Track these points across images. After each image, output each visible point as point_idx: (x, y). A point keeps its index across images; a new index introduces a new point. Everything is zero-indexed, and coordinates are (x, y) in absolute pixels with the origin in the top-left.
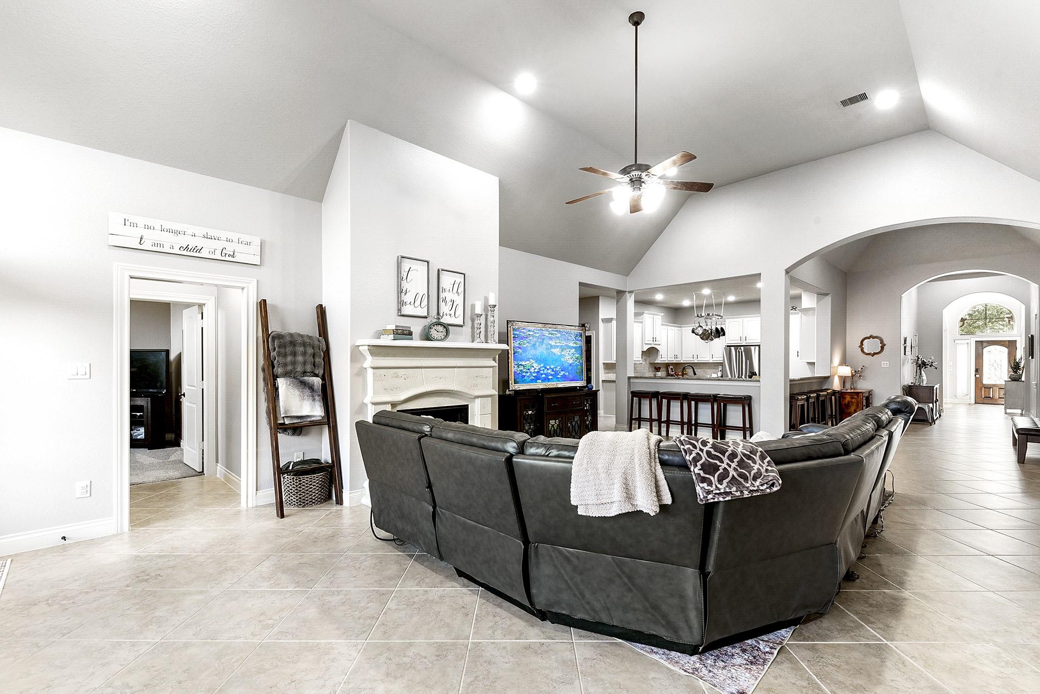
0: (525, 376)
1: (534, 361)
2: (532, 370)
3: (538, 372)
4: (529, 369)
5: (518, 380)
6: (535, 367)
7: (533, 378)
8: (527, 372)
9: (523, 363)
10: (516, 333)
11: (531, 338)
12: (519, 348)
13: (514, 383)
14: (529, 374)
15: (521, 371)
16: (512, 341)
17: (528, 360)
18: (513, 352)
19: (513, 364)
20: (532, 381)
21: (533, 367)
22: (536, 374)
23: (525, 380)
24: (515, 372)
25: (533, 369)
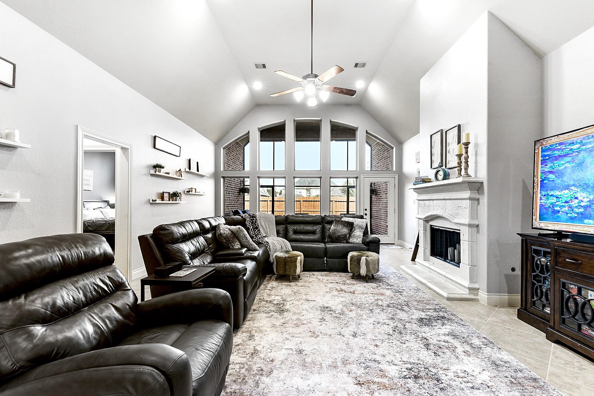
0: (558, 212)
1: (579, 190)
2: (575, 203)
3: (585, 207)
4: (566, 202)
5: (545, 216)
6: (580, 198)
7: (576, 215)
8: (564, 207)
9: (557, 193)
10: (546, 153)
11: (574, 154)
12: (551, 172)
13: (540, 219)
14: (566, 209)
15: (552, 204)
16: (540, 166)
17: (567, 187)
18: (540, 180)
19: (539, 196)
20: (572, 219)
21: (576, 198)
22: (582, 210)
23: (558, 217)
24: (541, 206)
25: (576, 201)
